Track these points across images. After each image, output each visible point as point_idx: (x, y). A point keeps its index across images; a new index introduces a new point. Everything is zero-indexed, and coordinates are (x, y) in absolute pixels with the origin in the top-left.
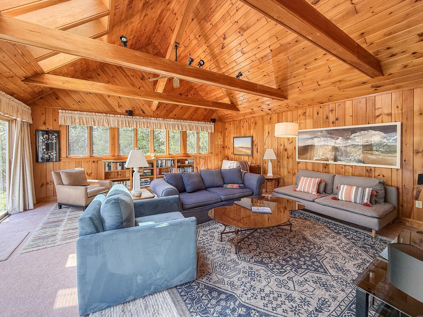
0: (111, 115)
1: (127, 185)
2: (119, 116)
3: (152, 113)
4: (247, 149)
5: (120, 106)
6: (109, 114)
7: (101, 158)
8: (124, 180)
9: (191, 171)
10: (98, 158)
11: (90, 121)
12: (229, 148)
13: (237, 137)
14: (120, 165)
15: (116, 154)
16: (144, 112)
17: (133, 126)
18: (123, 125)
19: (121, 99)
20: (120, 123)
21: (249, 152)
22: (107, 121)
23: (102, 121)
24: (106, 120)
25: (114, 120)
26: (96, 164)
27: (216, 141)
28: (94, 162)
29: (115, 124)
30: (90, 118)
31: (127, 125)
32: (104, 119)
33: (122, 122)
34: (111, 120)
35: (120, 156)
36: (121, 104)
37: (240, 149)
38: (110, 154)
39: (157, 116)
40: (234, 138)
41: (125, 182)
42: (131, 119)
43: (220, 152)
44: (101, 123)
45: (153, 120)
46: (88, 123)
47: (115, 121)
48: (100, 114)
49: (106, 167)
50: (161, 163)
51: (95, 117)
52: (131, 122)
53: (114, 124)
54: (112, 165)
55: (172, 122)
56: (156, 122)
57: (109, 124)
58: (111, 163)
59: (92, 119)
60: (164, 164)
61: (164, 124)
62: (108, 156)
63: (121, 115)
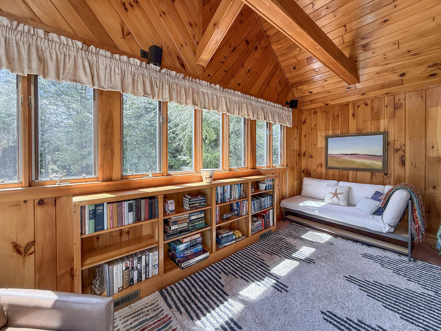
0: (102, 52)
1: (150, 265)
2: (125, 58)
3: (199, 72)
4: (368, 159)
5: (126, 34)
6: (96, 48)
7: (67, 188)
8: (142, 253)
9: (269, 205)
10: (59, 189)
11: (25, 55)
12: (311, 157)
13: (334, 136)
14: (130, 210)
15: (116, 175)
16: (183, 65)
17: (161, 96)
18: (135, 88)
19: (129, 14)
20: (129, 80)
21: (379, 164)
22: (88, 68)
23: (70, 65)
24: (87, 64)
25: (111, 69)
26: (50, 209)
27: (292, 143)
28: (41, 202)
29: (113, 80)
30: (26, 46)
31: (149, 90)
32: (80, 61)
33: (133, 80)
34: (102, 67)
35: (126, 178)
36: (128, 27)
37: (347, 158)
38: (99, 174)
39: (211, 79)
40: (327, 138)
41: (144, 257)
42: (156, 74)
43: (295, 164)
44: (67, 71)
45: (204, 87)
46: (16, 61)
47: (113, 73)
48: (63, 38)
49: (87, 221)
50: (222, 191)
51: (44, 44)
52: (158, 82)
53: (111, 81)
54: (107, 211)
55: (237, 96)
56: (209, 92)
57: (96, 79)
58: (102, 205)
59: (33, 49)
60: (227, 195)
61: (224, 100)
62: (92, 180)
63: (131, 59)
